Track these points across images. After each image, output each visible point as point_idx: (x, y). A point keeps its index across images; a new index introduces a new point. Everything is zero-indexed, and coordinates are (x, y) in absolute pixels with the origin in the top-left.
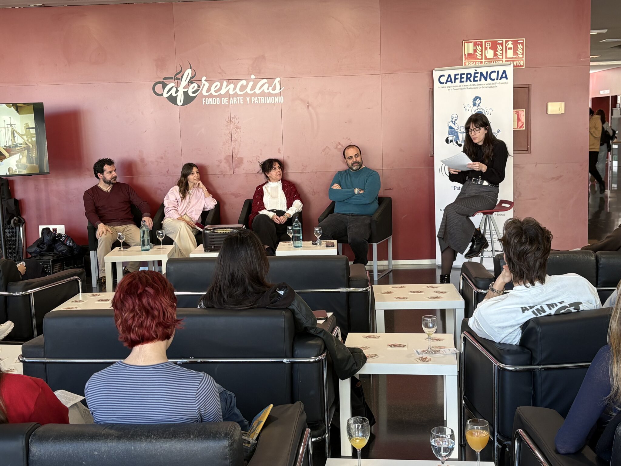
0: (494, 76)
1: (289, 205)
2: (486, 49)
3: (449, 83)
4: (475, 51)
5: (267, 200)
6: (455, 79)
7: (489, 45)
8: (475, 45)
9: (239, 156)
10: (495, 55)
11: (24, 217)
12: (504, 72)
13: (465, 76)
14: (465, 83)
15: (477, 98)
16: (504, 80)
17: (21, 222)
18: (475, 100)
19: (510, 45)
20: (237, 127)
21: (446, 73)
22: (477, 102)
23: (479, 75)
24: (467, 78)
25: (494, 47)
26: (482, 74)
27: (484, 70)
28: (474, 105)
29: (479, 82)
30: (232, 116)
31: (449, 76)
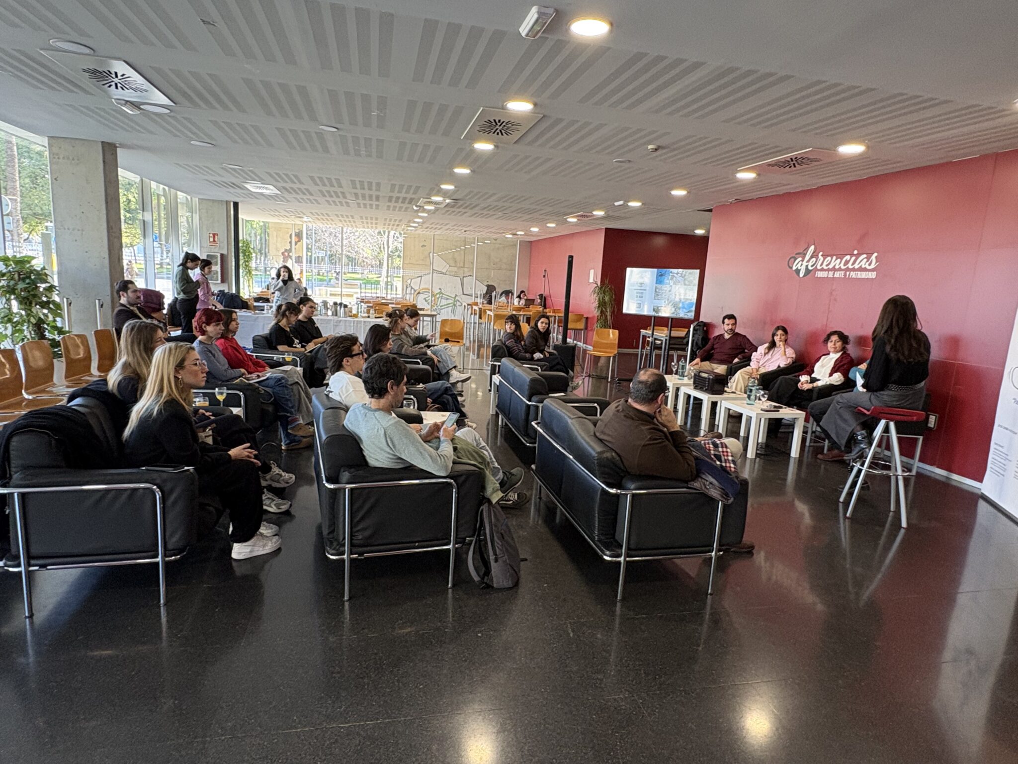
5: (817, 366)
20: (835, 299)
30: (834, 288)
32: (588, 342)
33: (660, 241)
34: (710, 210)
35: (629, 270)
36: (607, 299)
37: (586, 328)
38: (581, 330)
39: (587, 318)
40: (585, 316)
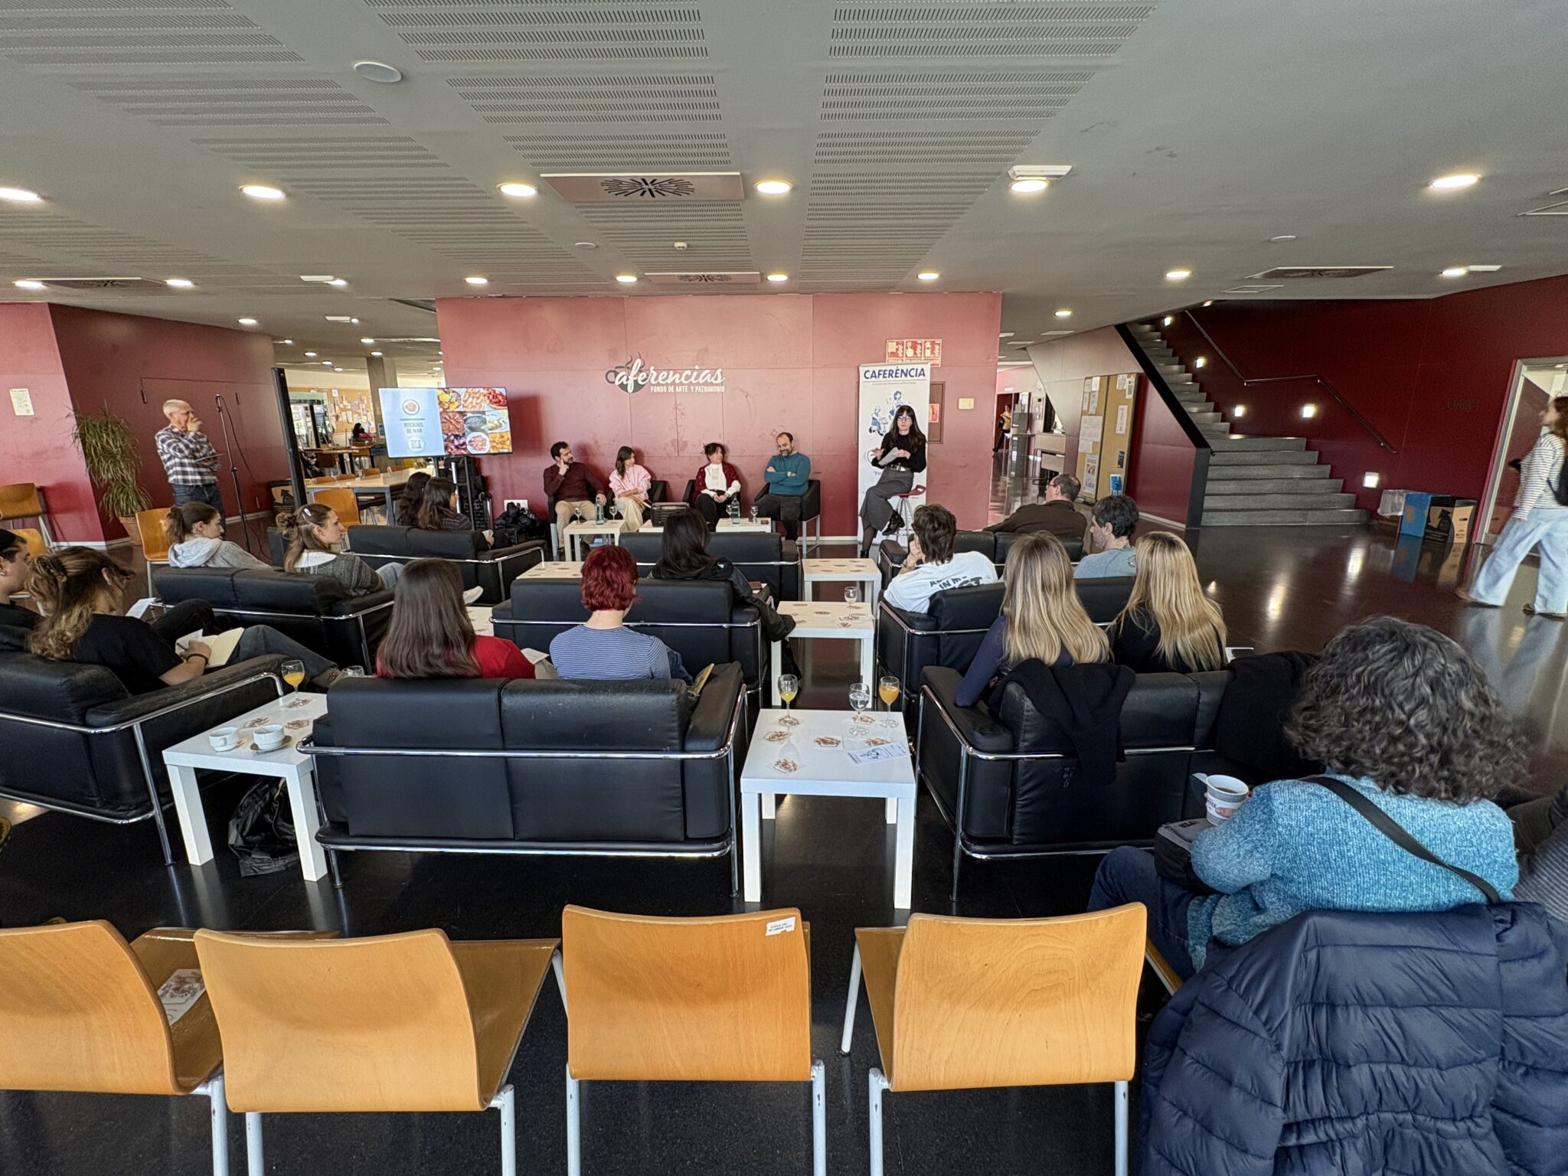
0: (913, 373)
1: (729, 485)
2: (907, 348)
3: (873, 379)
4: (897, 349)
5: (708, 480)
6: (879, 374)
7: (910, 344)
8: (897, 344)
9: (684, 440)
10: (915, 354)
11: (491, 492)
12: (922, 370)
13: (887, 372)
14: (887, 379)
15: (898, 392)
16: (922, 377)
17: (488, 497)
18: (896, 394)
19: (928, 345)
20: (682, 414)
21: (871, 369)
22: (898, 396)
23: (899, 372)
24: (890, 375)
25: (914, 347)
26: (902, 371)
27: (905, 368)
28: (895, 398)
29: (899, 378)
30: (678, 402)
31: (874, 372)
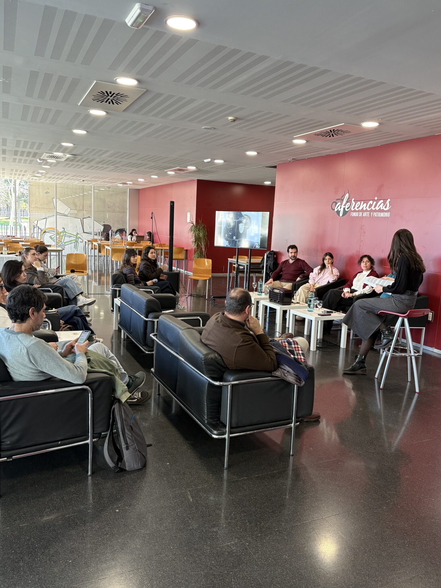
20: (364, 232)
32: (188, 269)
33: (238, 191)
34: (275, 167)
35: (217, 212)
36: (201, 235)
37: (186, 258)
38: (182, 260)
39: (187, 250)
40: (185, 249)
